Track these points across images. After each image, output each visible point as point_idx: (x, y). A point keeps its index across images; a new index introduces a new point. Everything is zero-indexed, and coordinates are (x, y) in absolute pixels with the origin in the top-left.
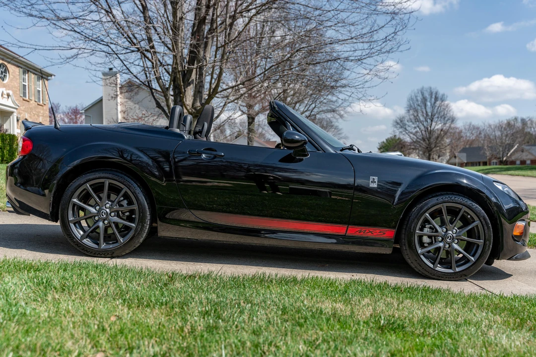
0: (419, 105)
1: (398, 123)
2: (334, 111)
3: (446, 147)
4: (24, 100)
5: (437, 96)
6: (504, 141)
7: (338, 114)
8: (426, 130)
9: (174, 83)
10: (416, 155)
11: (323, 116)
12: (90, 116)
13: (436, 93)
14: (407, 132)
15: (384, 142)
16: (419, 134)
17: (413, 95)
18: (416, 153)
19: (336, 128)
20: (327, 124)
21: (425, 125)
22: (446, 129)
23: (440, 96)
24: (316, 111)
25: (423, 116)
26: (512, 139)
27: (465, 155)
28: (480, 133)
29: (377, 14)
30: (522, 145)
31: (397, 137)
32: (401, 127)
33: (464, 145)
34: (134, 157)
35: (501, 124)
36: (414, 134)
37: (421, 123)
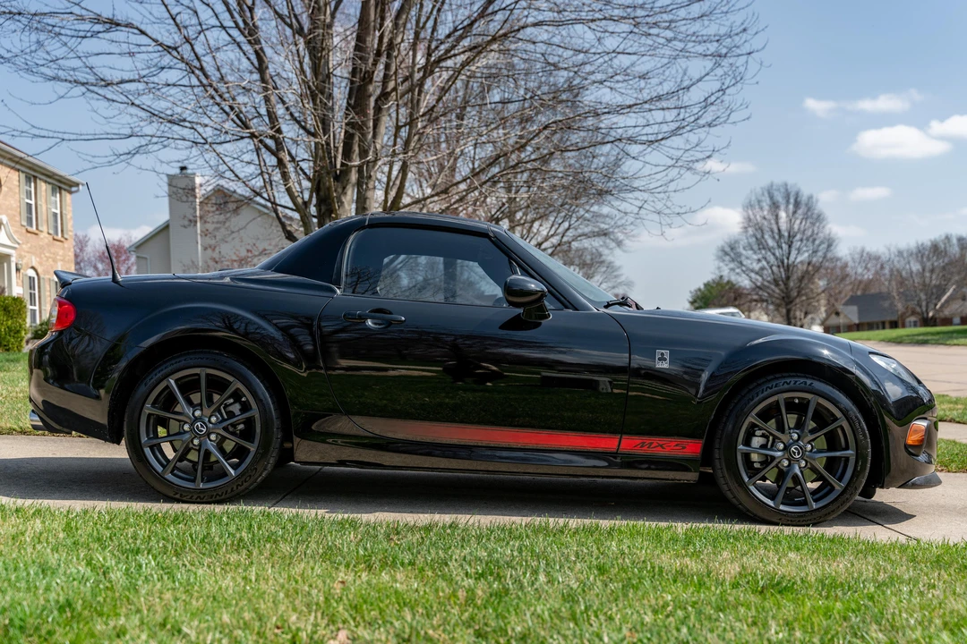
0: (764, 218)
1: (726, 254)
2: (605, 234)
3: (818, 294)
4: (28, 232)
5: (799, 199)
6: (927, 280)
7: (613, 240)
8: (780, 264)
9: (317, 195)
10: (763, 313)
11: (586, 243)
12: (146, 258)
13: (797, 195)
14: (744, 268)
15: (700, 290)
16: (767, 272)
17: (753, 198)
18: (763, 309)
19: (610, 265)
20: (592, 259)
21: (777, 254)
22: (818, 261)
23: (804, 199)
24: (571, 235)
25: (774, 238)
26: (944, 276)
27: (855, 308)
28: (882, 267)
29: (687, 57)
30: (963, 287)
31: (726, 279)
32: (733, 260)
33: (852, 290)
34: (251, 329)
35: (921, 248)
36: (757, 273)
37: (770, 250)
